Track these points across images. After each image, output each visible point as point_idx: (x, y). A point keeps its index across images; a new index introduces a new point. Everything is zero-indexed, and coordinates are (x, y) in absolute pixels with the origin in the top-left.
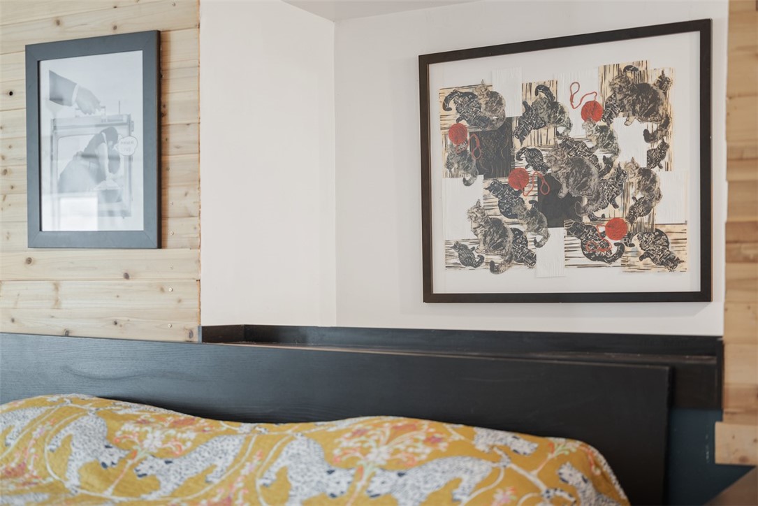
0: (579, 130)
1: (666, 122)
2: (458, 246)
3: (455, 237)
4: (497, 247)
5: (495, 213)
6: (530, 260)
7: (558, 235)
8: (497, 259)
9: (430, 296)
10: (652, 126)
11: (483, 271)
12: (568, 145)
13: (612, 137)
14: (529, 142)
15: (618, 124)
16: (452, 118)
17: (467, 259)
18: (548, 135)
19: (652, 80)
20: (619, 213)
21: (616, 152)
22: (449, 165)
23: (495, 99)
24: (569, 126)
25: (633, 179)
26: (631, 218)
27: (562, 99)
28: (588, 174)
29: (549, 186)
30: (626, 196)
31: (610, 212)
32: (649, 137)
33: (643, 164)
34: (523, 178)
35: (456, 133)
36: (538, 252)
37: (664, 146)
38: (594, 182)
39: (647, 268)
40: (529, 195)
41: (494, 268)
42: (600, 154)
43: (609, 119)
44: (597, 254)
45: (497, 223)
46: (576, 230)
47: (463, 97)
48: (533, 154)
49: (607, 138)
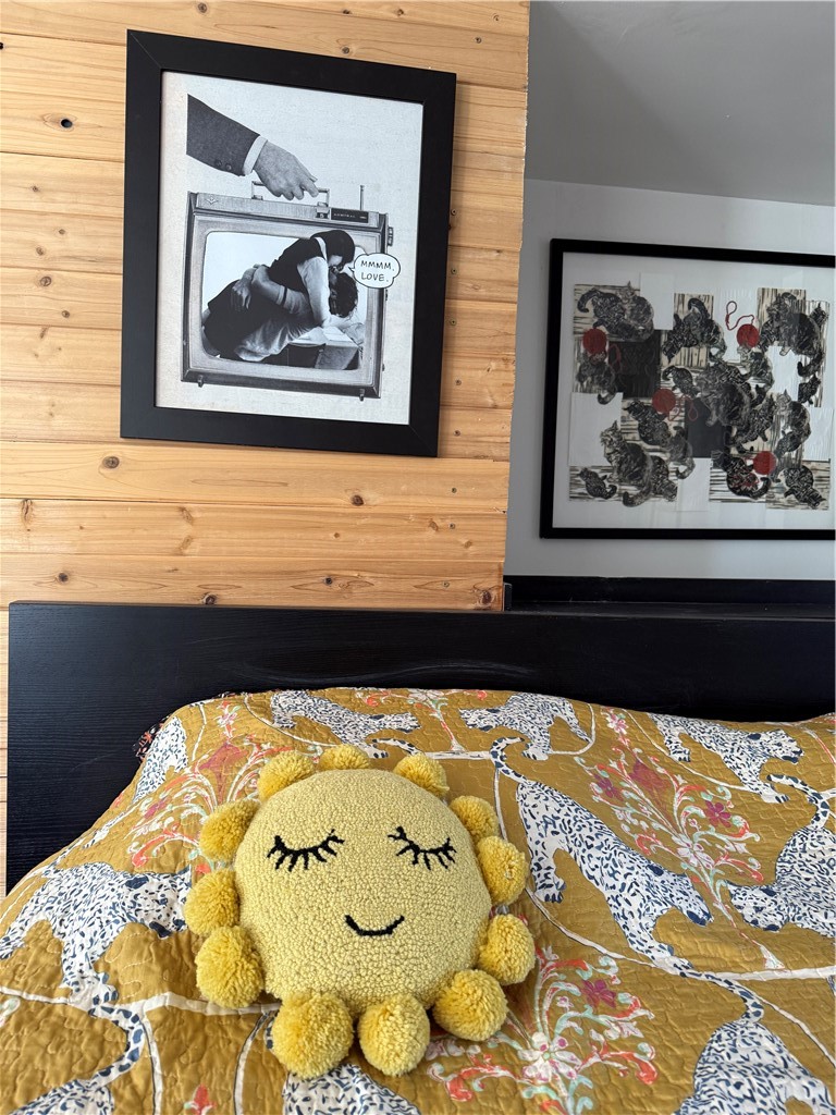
0: (733, 355)
1: (819, 357)
2: (586, 473)
3: (582, 463)
4: (634, 477)
5: (633, 437)
6: (670, 492)
7: (704, 465)
8: (632, 490)
9: (548, 530)
10: (806, 360)
11: (615, 504)
12: (721, 368)
13: (766, 366)
14: (678, 360)
15: (773, 353)
16: (588, 321)
17: (595, 487)
18: (700, 355)
19: (809, 311)
20: (767, 447)
21: (770, 382)
22: (580, 377)
23: (642, 307)
24: (723, 349)
25: (783, 412)
26: (779, 452)
27: (718, 317)
28: (740, 402)
29: (696, 410)
30: (775, 429)
31: (758, 445)
32: (802, 370)
33: (795, 398)
34: (668, 400)
35: (592, 340)
36: (678, 483)
37: (816, 382)
38: (745, 411)
39: (791, 505)
40: (674, 421)
41: (628, 501)
42: (752, 382)
43: (764, 348)
44: (742, 487)
45: (636, 449)
46: (724, 462)
47: (603, 299)
48: (682, 375)
49: (761, 367)
